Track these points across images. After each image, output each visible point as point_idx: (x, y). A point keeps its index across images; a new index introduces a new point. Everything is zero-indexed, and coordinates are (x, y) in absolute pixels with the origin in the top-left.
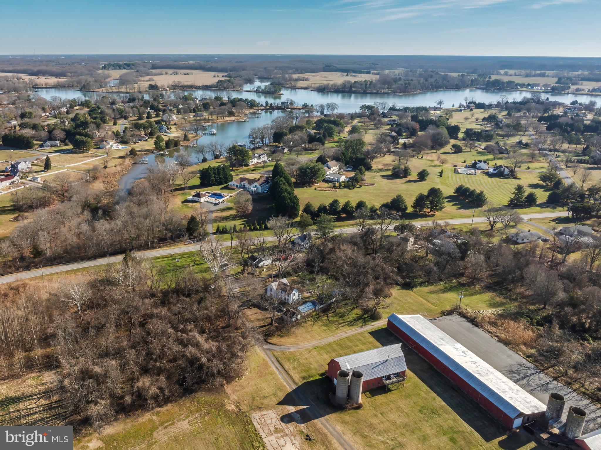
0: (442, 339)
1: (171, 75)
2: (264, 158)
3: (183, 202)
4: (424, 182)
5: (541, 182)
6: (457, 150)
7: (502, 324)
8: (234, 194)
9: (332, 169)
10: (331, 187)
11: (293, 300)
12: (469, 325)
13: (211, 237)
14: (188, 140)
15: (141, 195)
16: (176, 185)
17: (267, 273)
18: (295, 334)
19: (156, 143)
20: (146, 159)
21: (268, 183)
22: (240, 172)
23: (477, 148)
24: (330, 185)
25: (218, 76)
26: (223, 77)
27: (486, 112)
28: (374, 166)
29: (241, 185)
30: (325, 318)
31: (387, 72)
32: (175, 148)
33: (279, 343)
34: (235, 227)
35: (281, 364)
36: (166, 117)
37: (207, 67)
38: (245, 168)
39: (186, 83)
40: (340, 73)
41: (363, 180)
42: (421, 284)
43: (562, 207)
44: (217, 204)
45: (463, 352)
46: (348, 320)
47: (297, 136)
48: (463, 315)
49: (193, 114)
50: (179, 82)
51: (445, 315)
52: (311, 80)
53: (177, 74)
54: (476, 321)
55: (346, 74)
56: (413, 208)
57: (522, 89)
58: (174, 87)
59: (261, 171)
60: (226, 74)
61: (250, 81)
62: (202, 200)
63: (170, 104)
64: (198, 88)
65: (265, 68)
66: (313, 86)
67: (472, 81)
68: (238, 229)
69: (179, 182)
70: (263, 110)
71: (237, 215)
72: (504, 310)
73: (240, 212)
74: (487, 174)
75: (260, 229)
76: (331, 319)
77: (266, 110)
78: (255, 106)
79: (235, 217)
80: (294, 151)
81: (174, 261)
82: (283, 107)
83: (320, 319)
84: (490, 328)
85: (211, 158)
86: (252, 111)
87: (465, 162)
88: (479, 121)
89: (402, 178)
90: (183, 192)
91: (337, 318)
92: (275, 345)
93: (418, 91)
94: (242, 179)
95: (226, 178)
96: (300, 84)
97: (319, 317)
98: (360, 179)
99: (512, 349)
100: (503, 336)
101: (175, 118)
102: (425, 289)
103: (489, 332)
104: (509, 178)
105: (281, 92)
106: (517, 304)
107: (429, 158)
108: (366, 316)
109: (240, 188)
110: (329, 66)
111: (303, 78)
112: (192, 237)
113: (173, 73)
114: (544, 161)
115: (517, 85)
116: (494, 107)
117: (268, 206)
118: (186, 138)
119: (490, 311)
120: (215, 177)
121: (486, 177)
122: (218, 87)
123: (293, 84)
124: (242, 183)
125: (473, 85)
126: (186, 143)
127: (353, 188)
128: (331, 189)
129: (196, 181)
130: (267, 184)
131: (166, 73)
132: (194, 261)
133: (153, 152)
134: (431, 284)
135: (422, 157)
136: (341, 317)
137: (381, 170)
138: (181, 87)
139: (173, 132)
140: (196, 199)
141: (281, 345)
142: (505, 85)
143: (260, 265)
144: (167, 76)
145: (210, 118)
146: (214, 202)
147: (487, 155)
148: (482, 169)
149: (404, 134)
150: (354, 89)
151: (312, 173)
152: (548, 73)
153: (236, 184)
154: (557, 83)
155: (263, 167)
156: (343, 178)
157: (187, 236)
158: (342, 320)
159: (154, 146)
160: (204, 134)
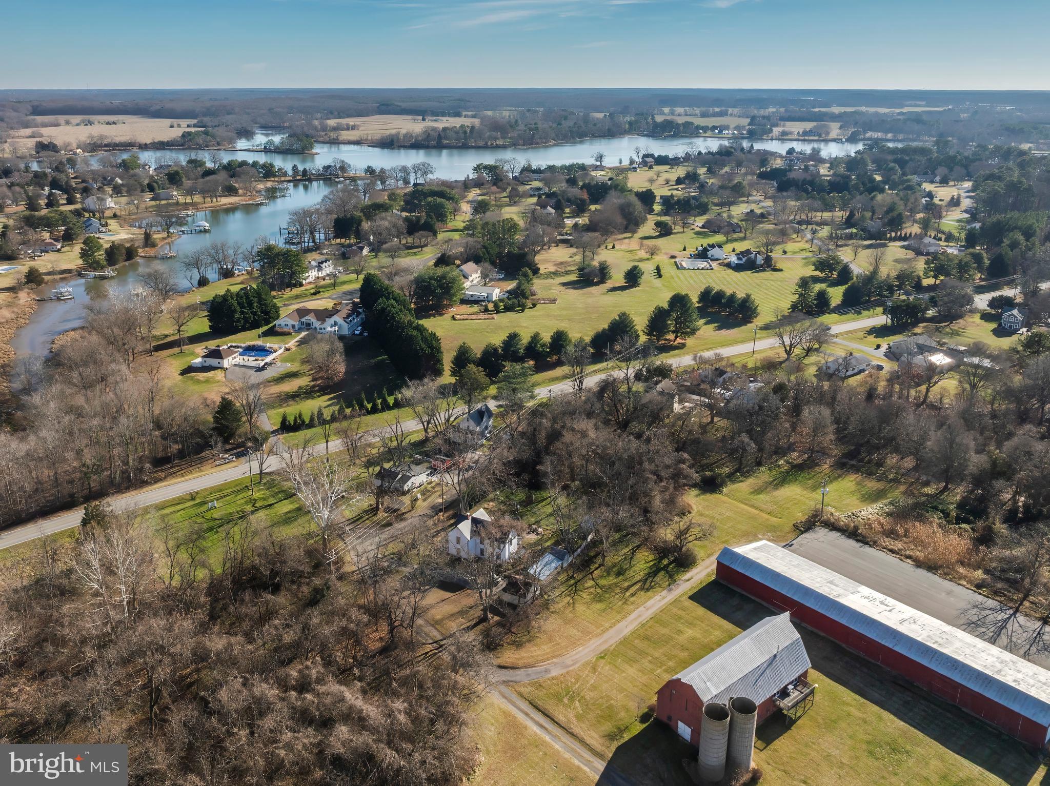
0: (831, 582)
1: (78, 125)
2: (328, 268)
3: (184, 372)
4: (637, 288)
5: (817, 273)
6: (664, 231)
7: (906, 531)
8: (292, 343)
9: (471, 279)
10: (481, 312)
11: (510, 554)
12: (851, 543)
13: (272, 440)
14: (154, 245)
15: (86, 364)
16: (155, 338)
17: (426, 504)
18: (545, 633)
19: (84, 255)
20: (66, 289)
21: (359, 314)
22: (290, 299)
23: (693, 227)
24: (476, 308)
25: (179, 126)
26: (188, 126)
27: (674, 170)
28: (543, 268)
29: (302, 323)
30: (590, 583)
31: (489, 113)
32: (127, 263)
33: (520, 663)
34: (320, 413)
35: (546, 715)
36: (91, 202)
37: (152, 109)
38: (296, 291)
39: (118, 140)
40: (410, 117)
41: (533, 295)
42: (731, 477)
43: (869, 310)
44: (263, 369)
45: (882, 603)
46: (637, 578)
47: (384, 221)
48: (832, 526)
49: (150, 195)
50: (101, 137)
51: (803, 533)
52: (361, 129)
53: (91, 123)
54: (861, 534)
55: (421, 118)
56: (648, 334)
57: (707, 135)
58: (93, 147)
59: (331, 293)
60: (195, 121)
61: (246, 134)
62: (226, 363)
63: (94, 179)
64: (144, 147)
65: (270, 110)
66: (370, 138)
67: (630, 123)
68: (327, 415)
69: (165, 329)
70: (289, 181)
71: (314, 386)
72: (891, 503)
73: (321, 378)
74: (729, 265)
75: (374, 410)
76: (603, 582)
77: (296, 182)
78: (275, 176)
79: (311, 392)
80: (386, 251)
81: (204, 508)
82: (328, 176)
83: (579, 586)
84: (887, 542)
85: (216, 276)
86: (269, 184)
87: (685, 249)
88: (671, 183)
89: (597, 284)
90: (176, 350)
91: (612, 580)
92: (513, 668)
93: (553, 142)
94: (302, 312)
95: (266, 313)
96: (345, 135)
97: (576, 583)
98: (528, 293)
99: (945, 575)
100: (920, 555)
101: (112, 205)
102: (744, 487)
103: (892, 551)
104: (764, 270)
105: (315, 151)
106: (902, 488)
107: (624, 247)
108: (665, 562)
109: (300, 330)
110: (387, 105)
111: (348, 125)
112: (228, 447)
113: (83, 121)
114: (799, 239)
115: (698, 128)
116: (682, 162)
117: (373, 361)
118: (148, 241)
119: (870, 510)
120: (242, 313)
121: (730, 271)
122: (184, 143)
123: (333, 135)
124: (303, 320)
125: (633, 129)
126: (152, 252)
127: (523, 311)
128: (481, 316)
129: (201, 324)
130: (357, 316)
131: (68, 123)
132: (253, 502)
133: (80, 275)
134: (746, 474)
135: (614, 247)
136: (619, 574)
137: (556, 274)
138: (106, 145)
139: (114, 231)
140: (213, 362)
141: (526, 667)
142: (682, 128)
143: (406, 488)
144: (69, 128)
145: (189, 200)
146: (254, 364)
147: (711, 236)
148: (717, 260)
149: (567, 210)
150: (445, 142)
151: (441, 286)
152: (730, 110)
153: (291, 322)
154: (749, 125)
155: (334, 285)
156: (496, 294)
157: (220, 444)
158: (625, 580)
159: (80, 262)
160: (183, 232)
